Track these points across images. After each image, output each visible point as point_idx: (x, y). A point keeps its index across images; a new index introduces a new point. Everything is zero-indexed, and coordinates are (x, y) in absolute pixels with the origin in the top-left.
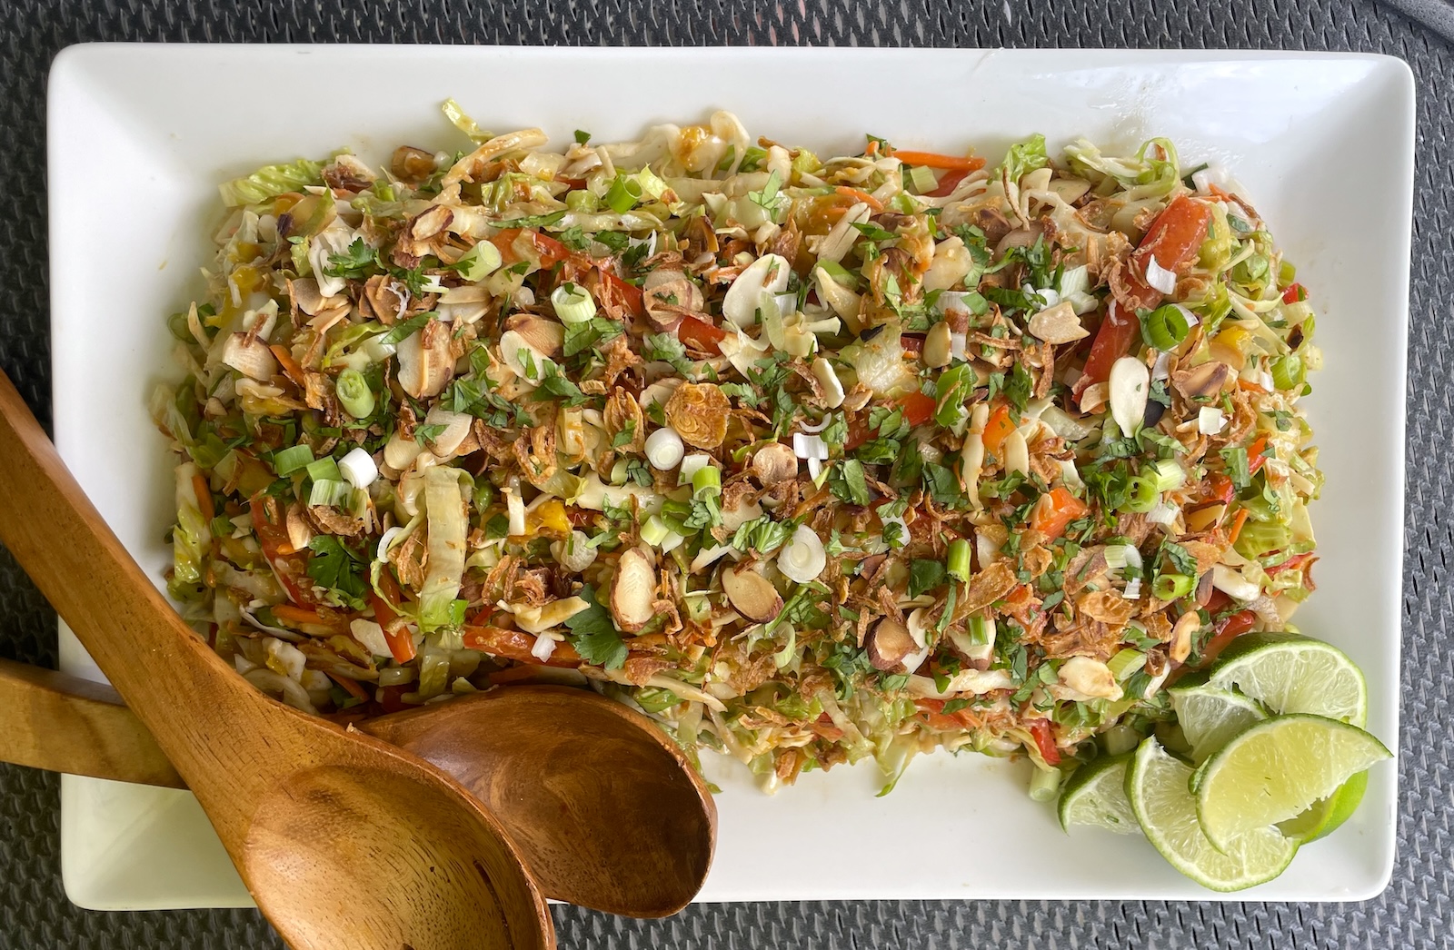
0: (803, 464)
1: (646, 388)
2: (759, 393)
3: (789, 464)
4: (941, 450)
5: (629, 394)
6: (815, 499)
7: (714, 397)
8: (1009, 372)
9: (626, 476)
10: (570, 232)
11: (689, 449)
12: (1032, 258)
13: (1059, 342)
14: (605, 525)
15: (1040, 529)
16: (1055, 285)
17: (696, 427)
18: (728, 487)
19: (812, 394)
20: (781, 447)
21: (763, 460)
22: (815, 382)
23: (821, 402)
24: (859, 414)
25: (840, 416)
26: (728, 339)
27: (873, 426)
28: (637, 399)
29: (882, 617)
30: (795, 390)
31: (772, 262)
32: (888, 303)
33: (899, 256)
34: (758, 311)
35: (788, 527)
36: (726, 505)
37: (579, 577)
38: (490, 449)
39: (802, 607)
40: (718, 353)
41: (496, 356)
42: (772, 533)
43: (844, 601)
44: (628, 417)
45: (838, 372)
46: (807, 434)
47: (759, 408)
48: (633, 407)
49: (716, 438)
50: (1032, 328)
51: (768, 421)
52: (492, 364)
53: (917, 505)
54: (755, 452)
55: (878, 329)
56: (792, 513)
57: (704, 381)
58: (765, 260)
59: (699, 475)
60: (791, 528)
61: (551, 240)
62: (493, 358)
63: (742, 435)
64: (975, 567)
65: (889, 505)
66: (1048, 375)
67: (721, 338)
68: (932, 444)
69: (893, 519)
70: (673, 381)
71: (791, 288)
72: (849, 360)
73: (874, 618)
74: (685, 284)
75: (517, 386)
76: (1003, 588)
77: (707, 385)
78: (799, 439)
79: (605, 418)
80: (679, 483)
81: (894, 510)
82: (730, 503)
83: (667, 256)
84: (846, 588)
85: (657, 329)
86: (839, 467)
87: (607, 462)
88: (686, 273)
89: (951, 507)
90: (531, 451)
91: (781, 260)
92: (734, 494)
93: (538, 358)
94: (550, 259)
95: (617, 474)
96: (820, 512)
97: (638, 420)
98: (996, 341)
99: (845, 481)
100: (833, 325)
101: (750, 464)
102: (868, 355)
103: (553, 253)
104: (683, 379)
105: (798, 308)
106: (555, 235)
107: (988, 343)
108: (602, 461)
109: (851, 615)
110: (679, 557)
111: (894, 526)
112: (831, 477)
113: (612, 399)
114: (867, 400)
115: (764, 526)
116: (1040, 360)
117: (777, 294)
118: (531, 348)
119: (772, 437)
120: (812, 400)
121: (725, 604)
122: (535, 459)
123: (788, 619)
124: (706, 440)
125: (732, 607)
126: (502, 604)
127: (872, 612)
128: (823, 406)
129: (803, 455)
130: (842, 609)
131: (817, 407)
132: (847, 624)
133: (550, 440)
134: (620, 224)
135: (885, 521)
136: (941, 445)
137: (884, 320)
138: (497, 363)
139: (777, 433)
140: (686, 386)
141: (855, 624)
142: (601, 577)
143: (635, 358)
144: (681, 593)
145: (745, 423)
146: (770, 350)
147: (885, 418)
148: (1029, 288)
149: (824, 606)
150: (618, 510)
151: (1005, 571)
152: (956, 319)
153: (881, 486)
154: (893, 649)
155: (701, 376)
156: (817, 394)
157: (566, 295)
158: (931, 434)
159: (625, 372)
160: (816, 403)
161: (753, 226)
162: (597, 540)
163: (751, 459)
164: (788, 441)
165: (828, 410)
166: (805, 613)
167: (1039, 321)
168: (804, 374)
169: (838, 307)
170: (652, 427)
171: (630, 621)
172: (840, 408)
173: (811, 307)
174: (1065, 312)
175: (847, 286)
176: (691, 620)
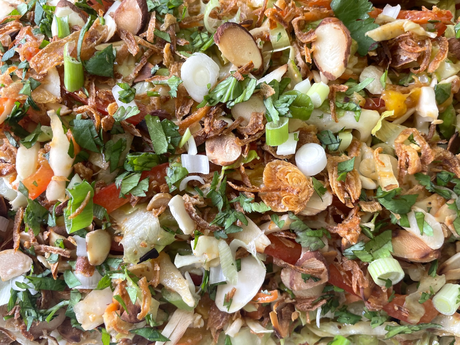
0: (201, 150)
1: (328, 207)
2: (238, 206)
3: (212, 150)
4: (92, 164)
5: (343, 201)
6: (191, 122)
7: (273, 201)
8: (45, 227)
9: (339, 137)
10: (380, 322)
11: (292, 159)
12: (34, 313)
13: (9, 251)
14: (357, 97)
15: (6, 99)
16: (15, 294)
17: (288, 176)
18: (260, 131)
19: (196, 206)
20: (219, 162)
21: (234, 151)
22: (194, 215)
23: (187, 200)
24: (158, 191)
25: (173, 188)
26: (263, 248)
27: (145, 182)
28: (335, 198)
29: (138, 35)
30: (209, 209)
31: (229, 307)
32: (136, 281)
33: (130, 316)
34: (239, 269)
35: (212, 99)
36: (261, 116)
37: (371, 62)
38: (449, 155)
39: (200, 43)
40: (270, 236)
41: (447, 228)
42: (225, 93)
43: (167, 45)
44: (343, 184)
45: (176, 224)
46: (199, 174)
47: (237, 193)
48: (339, 191)
49: (271, 169)
50: (30, 261)
51: (230, 183)
52: (451, 222)
53: (107, 117)
54: (240, 158)
55: (143, 259)
56: (209, 110)
57: (282, 214)
58: (235, 308)
59: (283, 139)
60: (209, 99)
61: (396, 316)
62: (450, 227)
63: (250, 173)
64: (60, 70)
65: (129, 116)
66: (17, 225)
67: (267, 248)
68: (99, 168)
69: (126, 106)
70: (307, 213)
71: (214, 288)
72: (167, 234)
73: (144, 34)
74: (295, 288)
75: (429, 206)
76: (41, 55)
77: (280, 211)
78: (205, 170)
79: (360, 182)
80: (298, 133)
81: (124, 112)
82: (258, 118)
83: (308, 308)
84: (165, 56)
85: (318, 254)
86: (172, 148)
87: (355, 149)
88: (293, 295)
89: (78, 116)
90: (419, 154)
91: (223, 308)
92: (256, 125)
93: (414, 229)
94: (397, 303)
95: (347, 138)
96: (186, 112)
97: (334, 181)
98: (55, 251)
99: (167, 135)
100: (180, 261)
101: (243, 148)
102: (150, 239)
103: (396, 308)
104: (299, 215)
105: (208, 273)
106: (392, 319)
107: (60, 249)
108: (358, 150)
109: (161, 35)
110: (296, 75)
111: (126, 100)
112: (178, 139)
113: (357, 197)
114: (151, 202)
115: (231, 99)
116: (22, 237)
117: (225, 283)
118: (419, 236)
119: (225, 171)
120: (195, 201)
121: (259, 40)
122: (415, 147)
123: (210, 34)
124: (279, 167)
125: (254, 39)
126: (433, 35)
127: (145, 38)
128: (186, 196)
129: (202, 157)
130: (168, 39)
131: (191, 195)
132: (164, 27)
133: (403, 163)
134: (340, 327)
135: (133, 104)
136: (91, 168)
137: (139, 266)
138: (446, 223)
139: (222, 173)
140: (297, 210)
141: (157, 28)
142: (355, 60)
143: (337, 231)
144: (294, 48)
145: (248, 182)
146: (229, 239)
147: (135, 188)
148: (33, 292)
149: (182, 42)
150: (347, 109)
151: (37, 67)
152: (84, 268)
153: (139, 135)
154: (128, 10)
155: (285, 218)
156: (191, 206)
157: (392, 278)
158: (100, 177)
159: (343, 220)
160: (191, 198)
161: (244, 332)
162: (361, 87)
163: (243, 152)
164: (214, 167)
165: (182, 194)
166: (197, 38)
167: (24, 267)
168: (203, 221)
169: (177, 275)
170: (322, 176)
171: (333, 25)
172: (173, 194)
173: (198, 273)
174: (6, 273)
175: (170, 291)
176: (285, 28)
